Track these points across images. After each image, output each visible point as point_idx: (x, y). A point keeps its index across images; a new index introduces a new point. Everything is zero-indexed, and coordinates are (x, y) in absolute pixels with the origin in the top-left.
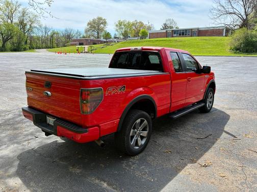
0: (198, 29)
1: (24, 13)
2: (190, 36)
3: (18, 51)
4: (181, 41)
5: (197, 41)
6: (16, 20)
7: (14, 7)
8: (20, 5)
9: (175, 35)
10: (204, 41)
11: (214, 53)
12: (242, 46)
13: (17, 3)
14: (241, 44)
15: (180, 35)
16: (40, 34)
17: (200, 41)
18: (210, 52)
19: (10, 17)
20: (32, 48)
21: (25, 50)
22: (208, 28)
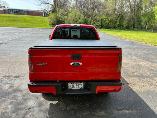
0: (27, 10)
2: (22, 15)
4: (18, 18)
5: (29, 18)
9: (11, 13)
10: (33, 19)
11: (41, 26)
12: (56, 23)
14: (55, 22)
15: (15, 13)
17: (31, 18)
18: (39, 25)
22: (35, 10)
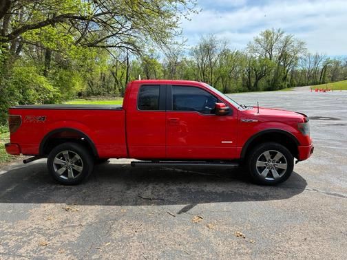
1: (287, 42)
3: (273, 90)
6: (276, 53)
7: (275, 37)
8: (283, 33)
13: (279, 31)
16: (307, 67)
19: (269, 50)
20: (291, 86)
21: (281, 88)
